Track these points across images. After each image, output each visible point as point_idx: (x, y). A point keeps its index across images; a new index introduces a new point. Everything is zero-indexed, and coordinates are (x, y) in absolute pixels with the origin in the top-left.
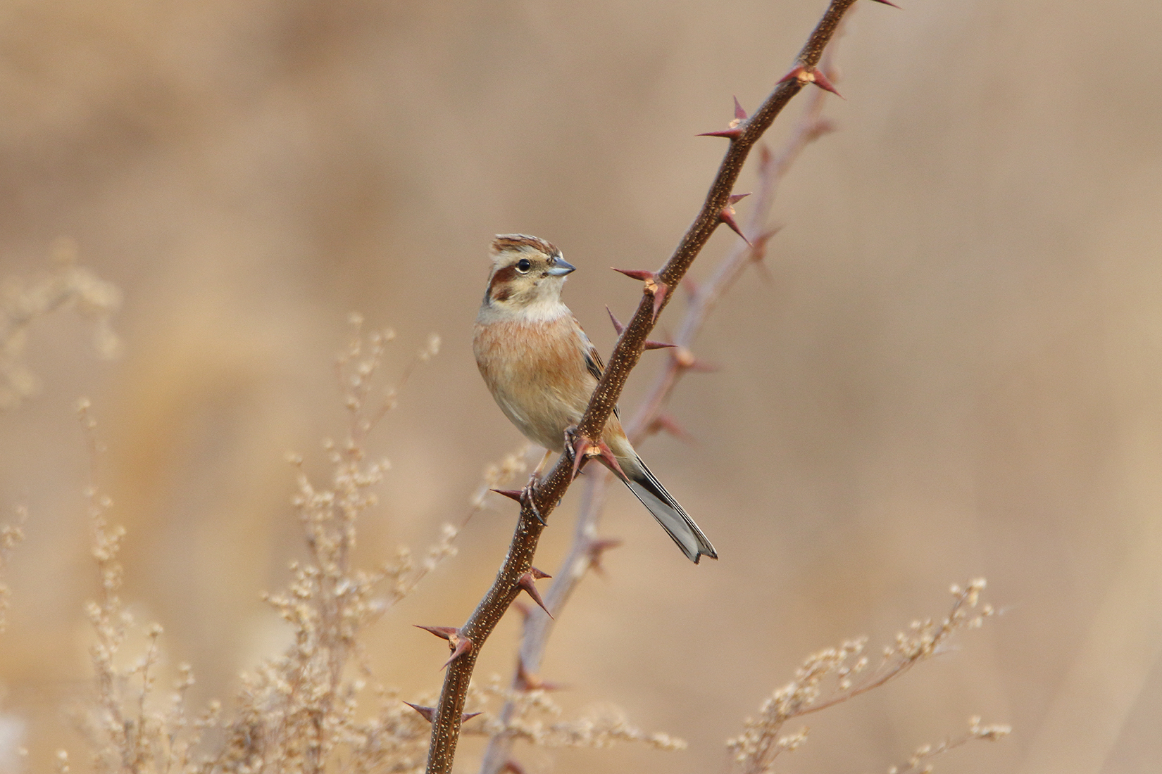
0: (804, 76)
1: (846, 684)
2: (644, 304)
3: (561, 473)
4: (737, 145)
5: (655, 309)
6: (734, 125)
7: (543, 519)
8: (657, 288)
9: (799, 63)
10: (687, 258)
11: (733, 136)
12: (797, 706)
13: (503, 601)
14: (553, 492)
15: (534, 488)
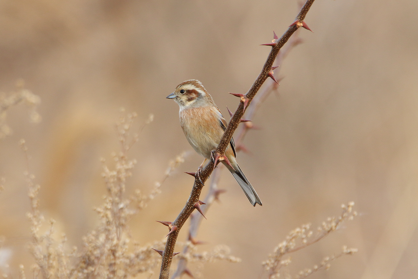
0: (299, 24)
1: (305, 241)
2: (240, 106)
3: (210, 166)
4: (274, 49)
5: (244, 108)
6: (273, 41)
7: (203, 183)
8: (245, 100)
9: (297, 19)
10: (256, 89)
11: (273, 45)
12: (287, 249)
13: (188, 212)
14: (207, 173)
15: (200, 172)
